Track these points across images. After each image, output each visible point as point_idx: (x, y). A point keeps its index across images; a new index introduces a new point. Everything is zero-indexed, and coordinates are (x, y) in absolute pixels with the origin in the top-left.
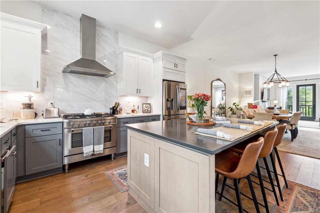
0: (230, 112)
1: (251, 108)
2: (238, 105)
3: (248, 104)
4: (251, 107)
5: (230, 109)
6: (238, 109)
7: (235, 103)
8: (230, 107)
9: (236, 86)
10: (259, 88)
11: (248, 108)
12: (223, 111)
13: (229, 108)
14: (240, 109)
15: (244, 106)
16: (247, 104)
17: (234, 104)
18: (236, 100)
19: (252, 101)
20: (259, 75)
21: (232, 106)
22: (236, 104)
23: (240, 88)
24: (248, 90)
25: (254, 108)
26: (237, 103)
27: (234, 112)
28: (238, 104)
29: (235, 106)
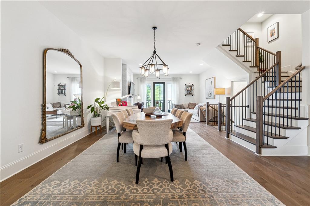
0: (91, 115)
1: (120, 106)
2: (103, 102)
3: (116, 99)
4: (120, 104)
5: (91, 108)
6: (103, 108)
7: (99, 99)
8: (91, 106)
9: (100, 73)
10: (126, 80)
11: (116, 106)
12: (78, 111)
13: (89, 107)
14: (106, 108)
15: (111, 103)
16: (115, 101)
17: (97, 100)
18: (100, 94)
19: (119, 95)
20: (126, 65)
21: (93, 103)
22: (99, 101)
23: (105, 78)
24: (115, 81)
25: (124, 106)
26: (101, 98)
27: (97, 112)
28: (103, 100)
29: (98, 104)
